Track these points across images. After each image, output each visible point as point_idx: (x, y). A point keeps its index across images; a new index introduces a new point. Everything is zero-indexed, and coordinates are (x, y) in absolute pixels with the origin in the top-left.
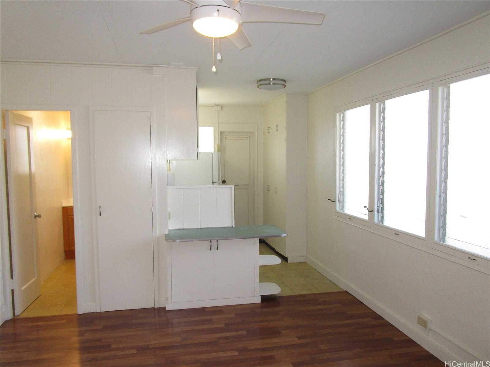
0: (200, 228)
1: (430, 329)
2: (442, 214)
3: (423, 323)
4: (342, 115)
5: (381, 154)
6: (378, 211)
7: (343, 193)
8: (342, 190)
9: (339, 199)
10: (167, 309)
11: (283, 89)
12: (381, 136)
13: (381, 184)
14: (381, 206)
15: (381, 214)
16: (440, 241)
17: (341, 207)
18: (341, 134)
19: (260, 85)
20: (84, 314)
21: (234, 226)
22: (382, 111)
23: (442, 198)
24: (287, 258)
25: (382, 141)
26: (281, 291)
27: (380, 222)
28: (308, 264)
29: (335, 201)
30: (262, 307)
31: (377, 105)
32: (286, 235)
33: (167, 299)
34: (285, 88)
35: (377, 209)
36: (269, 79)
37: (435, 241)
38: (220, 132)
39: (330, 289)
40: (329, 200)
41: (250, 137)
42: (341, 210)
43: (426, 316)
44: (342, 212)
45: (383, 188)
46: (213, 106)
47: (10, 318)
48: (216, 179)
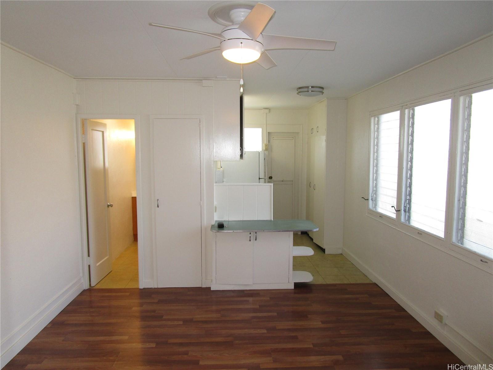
0: (243, 221)
1: (446, 324)
2: (460, 217)
3: (438, 317)
4: (376, 119)
5: (409, 158)
6: (405, 211)
7: (376, 192)
8: (375, 189)
9: (372, 197)
10: (212, 289)
11: (322, 95)
12: (410, 140)
13: (408, 185)
14: (408, 206)
15: (407, 214)
16: (458, 243)
17: (374, 204)
18: (376, 137)
19: (299, 92)
20: (144, 288)
21: (272, 220)
22: (411, 116)
23: (461, 202)
24: (325, 249)
25: (410, 145)
26: (313, 279)
27: (407, 221)
28: (343, 256)
29: (368, 200)
30: (295, 293)
31: (407, 111)
32: (318, 230)
33: (212, 280)
34: (323, 94)
35: (404, 208)
36: (308, 87)
37: (452, 242)
38: (268, 132)
39: (360, 280)
40: (362, 198)
41: (295, 137)
42: (374, 208)
43: (443, 312)
44: (374, 210)
45: (410, 189)
46: (262, 109)
47: (87, 288)
48: (262, 176)
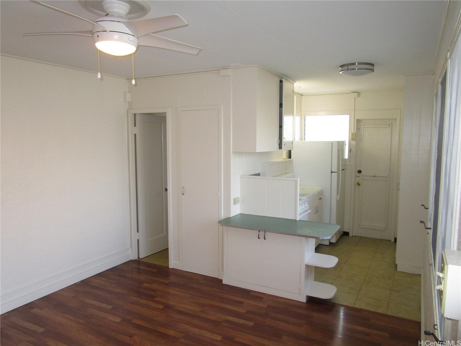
10: (223, 282)
20: (172, 268)
21: (297, 219)
24: (397, 265)
38: (357, 120)
41: (392, 123)
46: (350, 93)
47: (134, 259)
48: (335, 169)
